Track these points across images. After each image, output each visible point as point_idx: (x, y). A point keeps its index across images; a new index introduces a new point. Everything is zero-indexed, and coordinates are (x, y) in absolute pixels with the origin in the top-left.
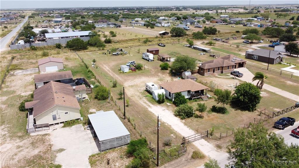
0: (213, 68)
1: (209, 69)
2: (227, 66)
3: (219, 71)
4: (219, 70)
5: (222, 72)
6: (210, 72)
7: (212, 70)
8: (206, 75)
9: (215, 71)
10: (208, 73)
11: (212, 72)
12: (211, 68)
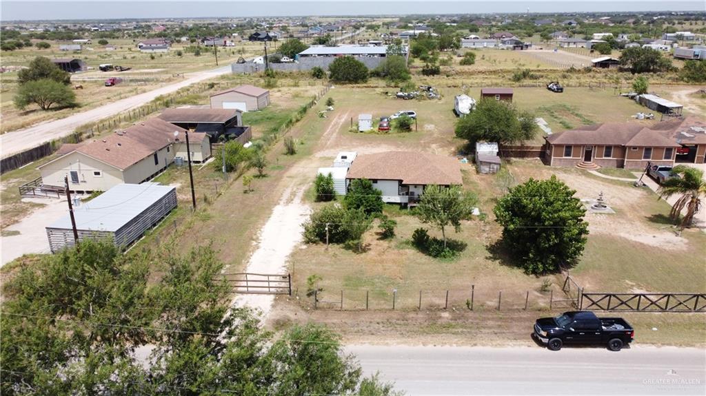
0: (584, 146)
1: (569, 147)
2: (641, 148)
3: (611, 158)
4: (608, 155)
5: (621, 165)
6: (571, 158)
7: (582, 152)
8: (558, 162)
9: (594, 157)
10: (564, 157)
11: (582, 157)
12: (576, 146)
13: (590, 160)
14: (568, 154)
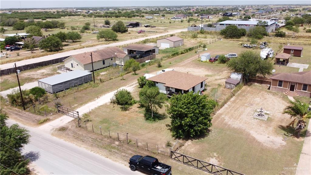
0: (290, 82)
1: (281, 82)
3: (306, 91)
4: (305, 89)
6: (282, 87)
7: (289, 86)
8: (274, 89)
9: (296, 89)
10: (278, 87)
11: (289, 88)
12: (285, 82)
13: (293, 91)
14: (280, 85)
